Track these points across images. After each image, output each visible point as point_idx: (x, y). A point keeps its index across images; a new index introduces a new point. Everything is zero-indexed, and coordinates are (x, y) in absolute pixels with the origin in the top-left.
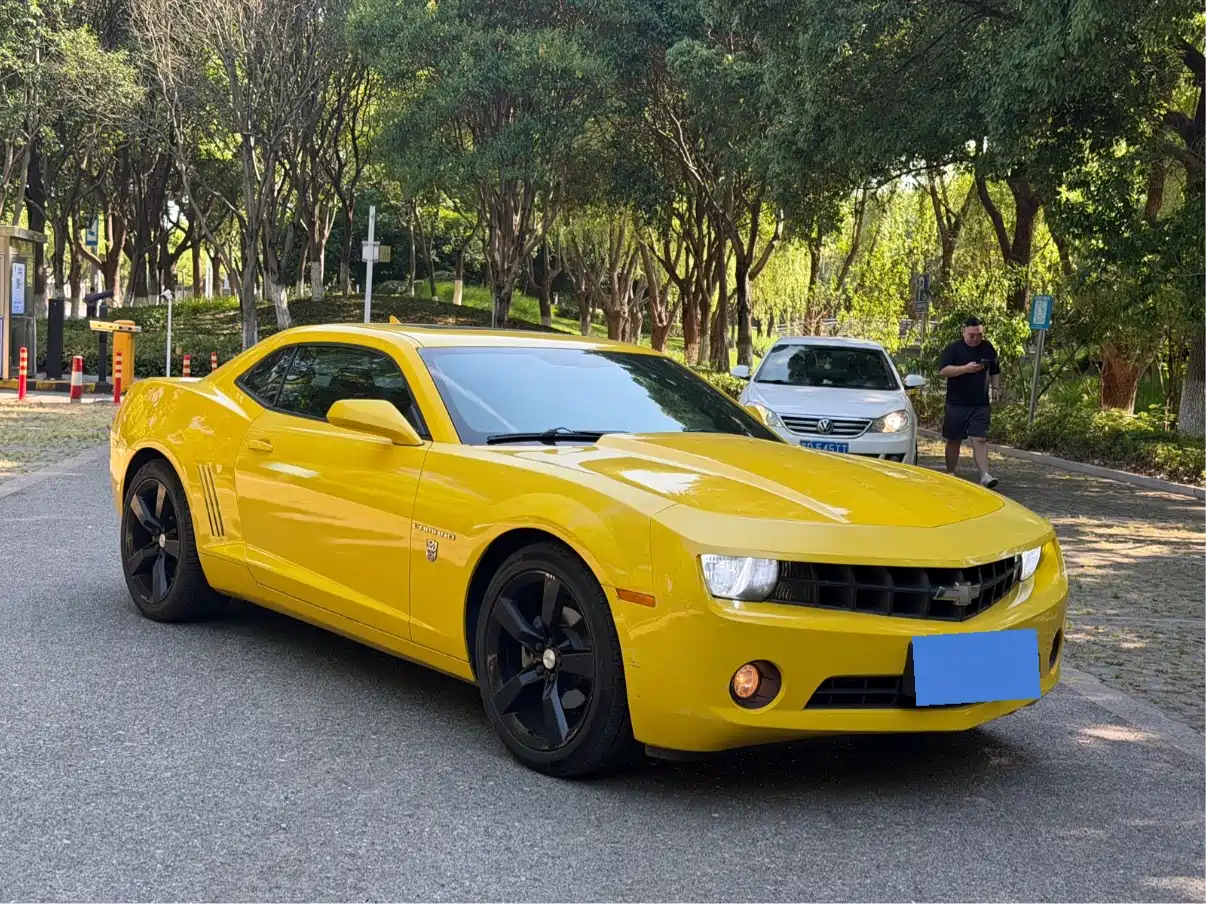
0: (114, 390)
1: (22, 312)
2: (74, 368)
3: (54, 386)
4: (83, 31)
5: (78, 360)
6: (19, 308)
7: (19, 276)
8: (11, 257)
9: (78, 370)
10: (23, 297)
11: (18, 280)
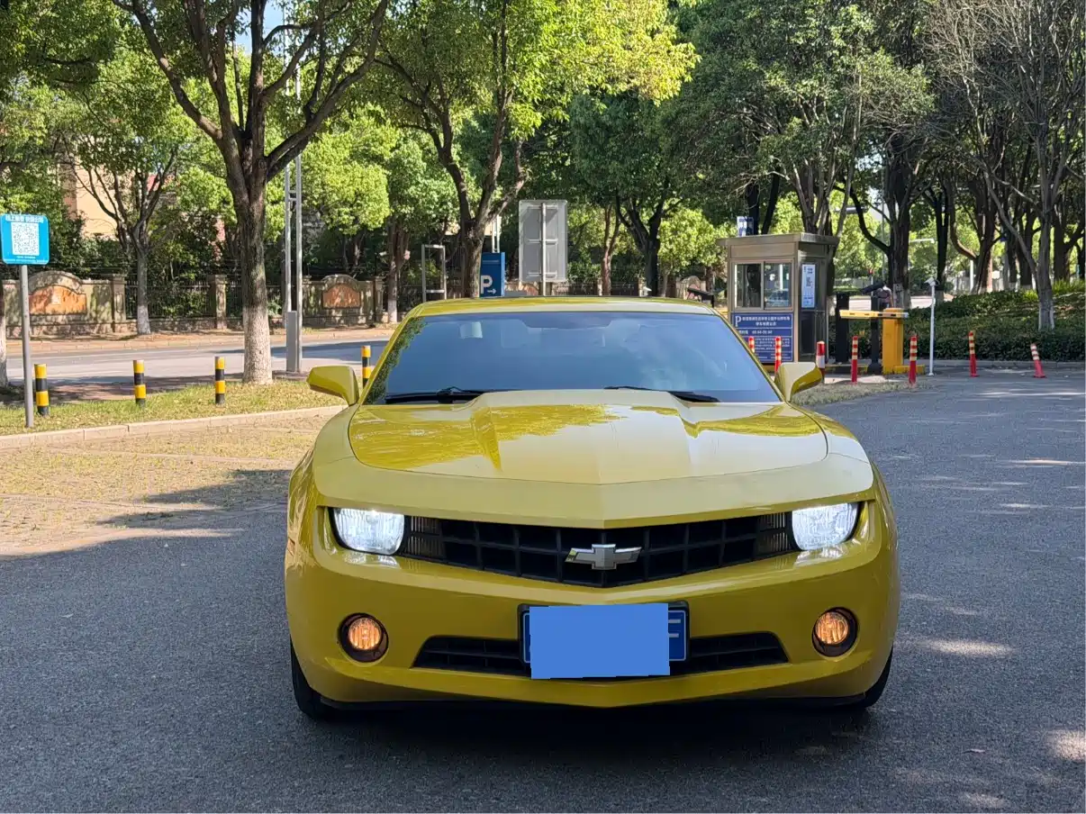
0: (852, 370)
1: (813, 306)
2: (818, 352)
3: (834, 369)
4: (880, 54)
5: (821, 345)
6: (809, 302)
7: (809, 276)
8: (799, 260)
9: (821, 354)
10: (813, 295)
11: (808, 279)
